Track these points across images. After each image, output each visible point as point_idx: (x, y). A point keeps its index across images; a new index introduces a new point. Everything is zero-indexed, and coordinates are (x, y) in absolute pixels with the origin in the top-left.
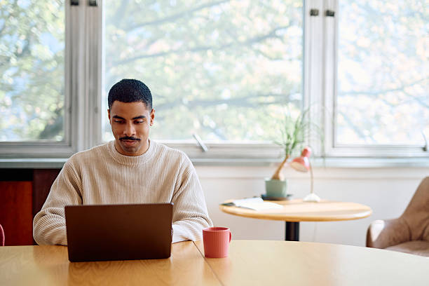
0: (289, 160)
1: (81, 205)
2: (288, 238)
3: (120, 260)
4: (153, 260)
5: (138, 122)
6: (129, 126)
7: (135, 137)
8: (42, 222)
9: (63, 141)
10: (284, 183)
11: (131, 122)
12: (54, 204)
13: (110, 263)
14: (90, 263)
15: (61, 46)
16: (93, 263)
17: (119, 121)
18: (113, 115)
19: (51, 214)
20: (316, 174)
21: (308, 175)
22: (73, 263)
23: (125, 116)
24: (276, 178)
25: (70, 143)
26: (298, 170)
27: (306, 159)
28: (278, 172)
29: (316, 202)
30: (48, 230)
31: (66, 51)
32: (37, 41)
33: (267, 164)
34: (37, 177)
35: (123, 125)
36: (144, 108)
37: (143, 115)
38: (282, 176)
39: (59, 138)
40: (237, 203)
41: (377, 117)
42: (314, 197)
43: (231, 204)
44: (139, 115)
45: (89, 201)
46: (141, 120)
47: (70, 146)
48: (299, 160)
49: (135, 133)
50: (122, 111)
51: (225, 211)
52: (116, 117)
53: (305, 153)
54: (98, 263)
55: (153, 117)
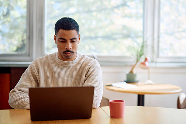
0: (138, 64)
1: (37, 87)
2: (139, 105)
3: (62, 120)
4: (81, 120)
5: (73, 42)
6: (68, 44)
7: (71, 50)
8: (13, 95)
9: (26, 54)
10: (135, 75)
11: (69, 41)
12: (21, 86)
13: (56, 122)
14: (44, 122)
15: (24, 11)
16: (45, 121)
17: (62, 41)
18: (59, 37)
19: (19, 91)
20: (151, 70)
21: (147, 71)
22: (34, 122)
23: (66, 38)
24: (131, 72)
25: (29, 55)
26: (143, 68)
27: (147, 63)
28: (132, 70)
29: (151, 84)
30: (17, 100)
31: (27, 12)
32: (13, 9)
33: (126, 66)
34: (13, 72)
35: (65, 43)
36: (76, 33)
37: (76, 37)
38: (135, 71)
39: (24, 52)
40: (114, 84)
41: (171, 45)
42: (150, 81)
43: (111, 85)
44: (74, 37)
45: (43, 85)
46: (75, 40)
47: (29, 56)
48: (143, 64)
49: (71, 48)
50: (64, 35)
51: (108, 89)
52: (61, 38)
53: (146, 60)
54: (48, 121)
55: (79, 39)
